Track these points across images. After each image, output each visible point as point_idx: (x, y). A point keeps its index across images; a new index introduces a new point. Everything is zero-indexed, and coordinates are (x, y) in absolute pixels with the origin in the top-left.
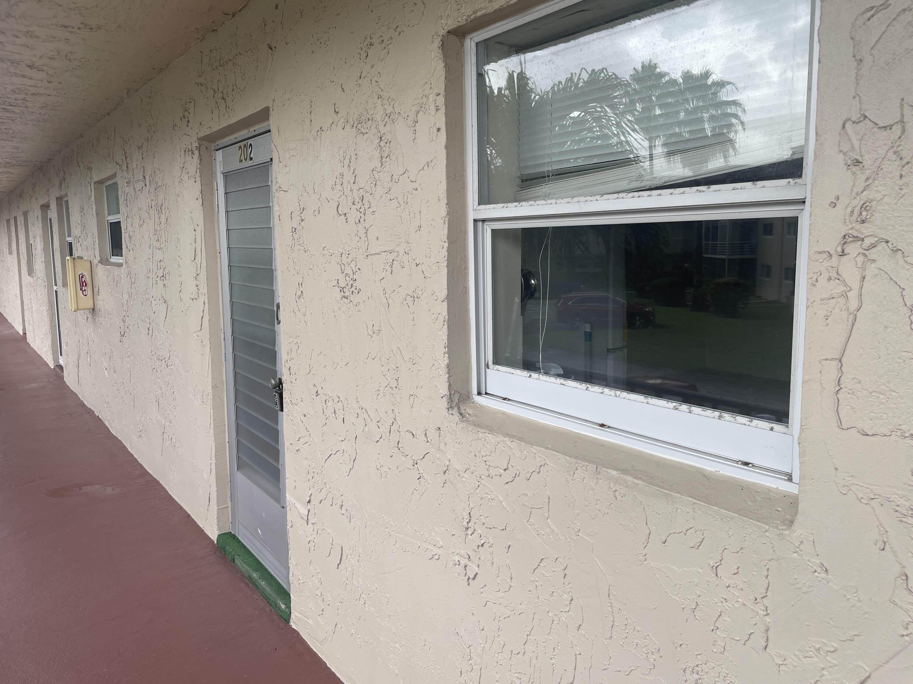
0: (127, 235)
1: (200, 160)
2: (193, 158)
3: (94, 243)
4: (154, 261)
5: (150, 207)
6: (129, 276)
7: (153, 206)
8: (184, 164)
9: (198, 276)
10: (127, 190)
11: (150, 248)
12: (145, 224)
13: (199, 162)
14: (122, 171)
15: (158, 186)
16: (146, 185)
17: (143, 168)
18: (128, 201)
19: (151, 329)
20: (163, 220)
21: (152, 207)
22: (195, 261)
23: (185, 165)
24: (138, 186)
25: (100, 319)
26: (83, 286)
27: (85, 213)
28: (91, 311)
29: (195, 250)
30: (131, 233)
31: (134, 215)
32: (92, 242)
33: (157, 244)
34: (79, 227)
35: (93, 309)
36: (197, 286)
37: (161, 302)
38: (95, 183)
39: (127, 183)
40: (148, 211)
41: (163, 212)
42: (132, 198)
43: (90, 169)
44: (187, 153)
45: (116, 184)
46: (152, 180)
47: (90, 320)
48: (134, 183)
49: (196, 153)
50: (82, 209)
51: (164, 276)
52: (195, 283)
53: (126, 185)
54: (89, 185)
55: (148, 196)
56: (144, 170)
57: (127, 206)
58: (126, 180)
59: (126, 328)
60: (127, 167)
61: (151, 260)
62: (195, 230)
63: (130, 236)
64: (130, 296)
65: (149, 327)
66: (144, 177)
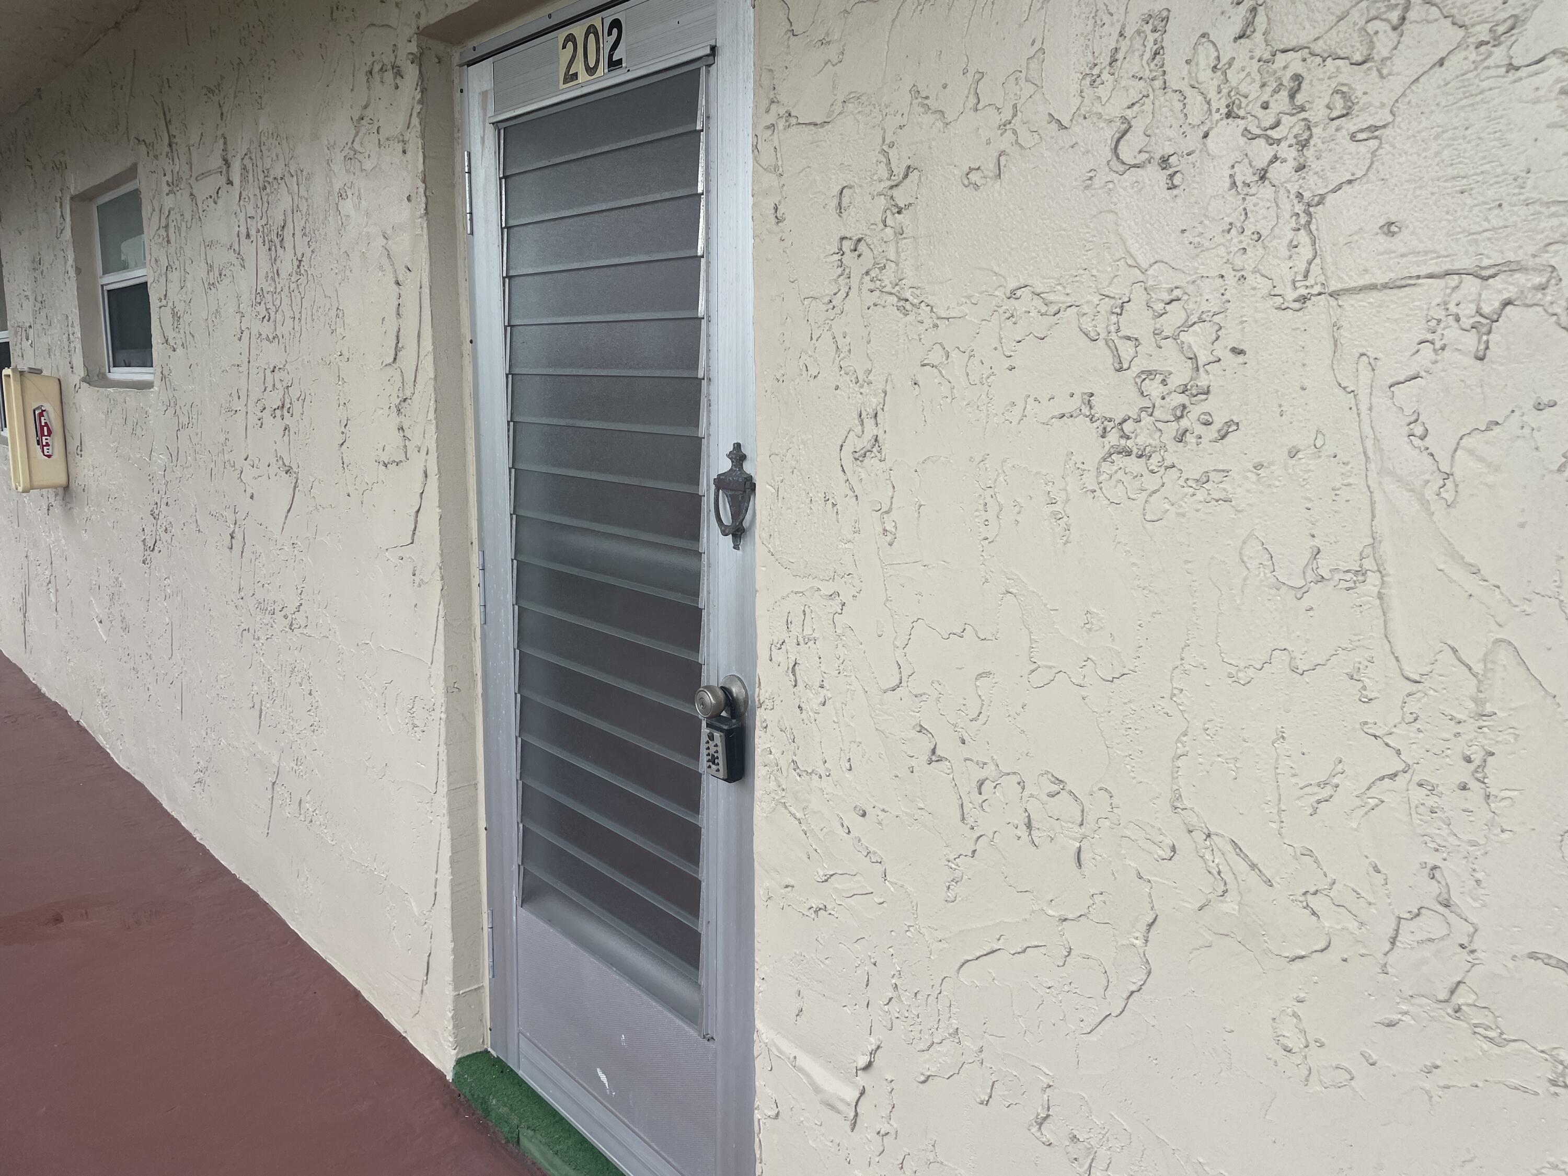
0: (167, 311)
1: (422, 92)
2: (397, 87)
3: (69, 339)
4: (253, 371)
5: (243, 236)
6: (171, 411)
7: (253, 232)
8: (366, 107)
9: (405, 405)
10: (169, 202)
11: (240, 339)
12: (226, 281)
13: (418, 97)
14: (156, 157)
15: (270, 180)
16: (230, 183)
17: (222, 141)
18: (171, 230)
19: (239, 536)
20: (287, 265)
21: (248, 236)
22: (395, 366)
23: (369, 112)
24: (204, 189)
25: (86, 509)
26: (43, 435)
27: (45, 271)
28: (61, 491)
29: (398, 337)
30: (180, 307)
31: (188, 262)
32: (65, 337)
33: (267, 329)
34: (28, 305)
35: (66, 488)
36: (401, 429)
37: (274, 469)
38: (72, 198)
39: (168, 185)
40: (236, 246)
41: (288, 244)
42: (182, 220)
43: (60, 167)
44: (377, 77)
45: (136, 193)
46: (249, 167)
47: (57, 510)
48: (192, 181)
49: (411, 72)
50: (37, 262)
51: (287, 406)
52: (395, 420)
53: (166, 189)
54: (58, 205)
55: (236, 208)
56: (225, 143)
57: (168, 242)
58: (168, 178)
59: (161, 531)
60: (170, 145)
61: (244, 368)
62: (398, 283)
63: (174, 314)
64: (174, 456)
65: (233, 532)
66: (226, 162)
